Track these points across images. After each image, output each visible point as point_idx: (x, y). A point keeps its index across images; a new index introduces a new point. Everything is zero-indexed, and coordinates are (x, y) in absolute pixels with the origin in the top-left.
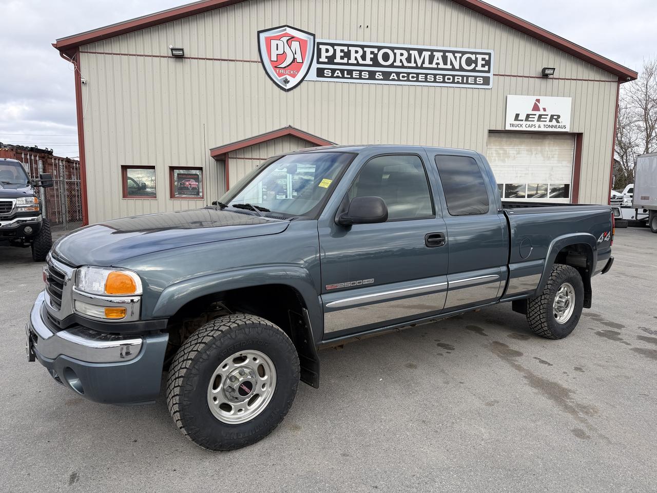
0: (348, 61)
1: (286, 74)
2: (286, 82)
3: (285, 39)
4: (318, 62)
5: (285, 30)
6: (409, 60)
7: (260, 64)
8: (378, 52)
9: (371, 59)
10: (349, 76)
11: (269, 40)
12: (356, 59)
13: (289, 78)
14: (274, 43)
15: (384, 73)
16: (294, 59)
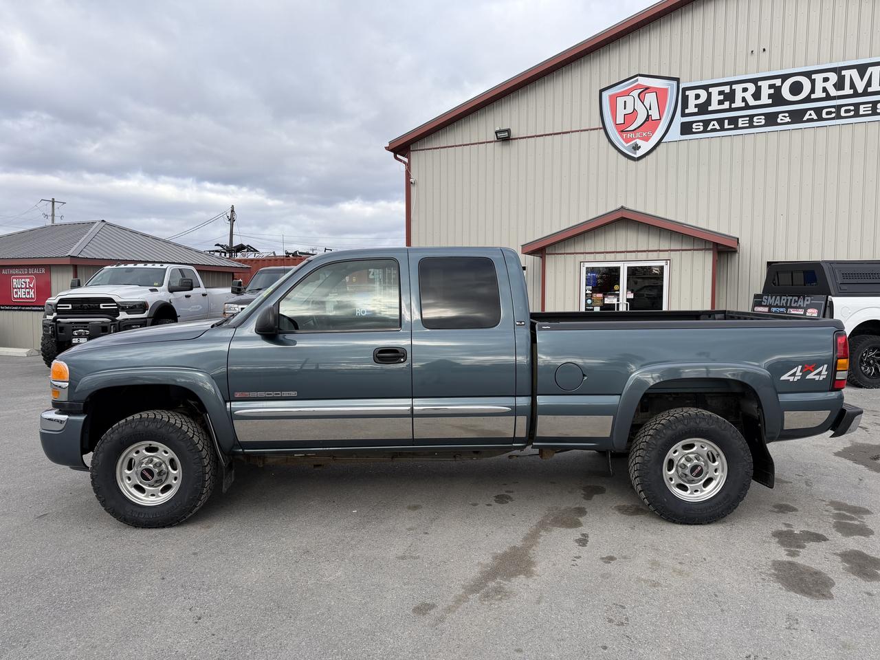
0: (730, 105)
1: (635, 139)
2: (636, 148)
3: (635, 93)
4: (683, 115)
5: (637, 80)
6: (839, 85)
7: (602, 131)
8: (782, 83)
9: (770, 96)
10: (733, 126)
11: (613, 100)
12: (744, 99)
13: (639, 142)
14: (620, 101)
15: (791, 113)
16: (648, 116)
